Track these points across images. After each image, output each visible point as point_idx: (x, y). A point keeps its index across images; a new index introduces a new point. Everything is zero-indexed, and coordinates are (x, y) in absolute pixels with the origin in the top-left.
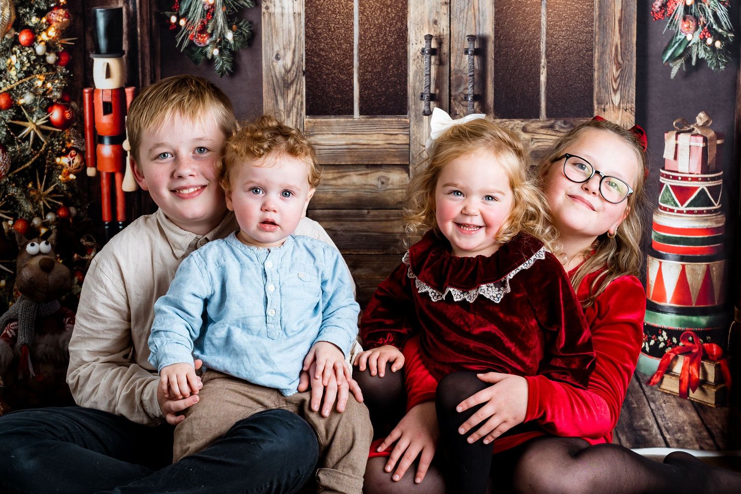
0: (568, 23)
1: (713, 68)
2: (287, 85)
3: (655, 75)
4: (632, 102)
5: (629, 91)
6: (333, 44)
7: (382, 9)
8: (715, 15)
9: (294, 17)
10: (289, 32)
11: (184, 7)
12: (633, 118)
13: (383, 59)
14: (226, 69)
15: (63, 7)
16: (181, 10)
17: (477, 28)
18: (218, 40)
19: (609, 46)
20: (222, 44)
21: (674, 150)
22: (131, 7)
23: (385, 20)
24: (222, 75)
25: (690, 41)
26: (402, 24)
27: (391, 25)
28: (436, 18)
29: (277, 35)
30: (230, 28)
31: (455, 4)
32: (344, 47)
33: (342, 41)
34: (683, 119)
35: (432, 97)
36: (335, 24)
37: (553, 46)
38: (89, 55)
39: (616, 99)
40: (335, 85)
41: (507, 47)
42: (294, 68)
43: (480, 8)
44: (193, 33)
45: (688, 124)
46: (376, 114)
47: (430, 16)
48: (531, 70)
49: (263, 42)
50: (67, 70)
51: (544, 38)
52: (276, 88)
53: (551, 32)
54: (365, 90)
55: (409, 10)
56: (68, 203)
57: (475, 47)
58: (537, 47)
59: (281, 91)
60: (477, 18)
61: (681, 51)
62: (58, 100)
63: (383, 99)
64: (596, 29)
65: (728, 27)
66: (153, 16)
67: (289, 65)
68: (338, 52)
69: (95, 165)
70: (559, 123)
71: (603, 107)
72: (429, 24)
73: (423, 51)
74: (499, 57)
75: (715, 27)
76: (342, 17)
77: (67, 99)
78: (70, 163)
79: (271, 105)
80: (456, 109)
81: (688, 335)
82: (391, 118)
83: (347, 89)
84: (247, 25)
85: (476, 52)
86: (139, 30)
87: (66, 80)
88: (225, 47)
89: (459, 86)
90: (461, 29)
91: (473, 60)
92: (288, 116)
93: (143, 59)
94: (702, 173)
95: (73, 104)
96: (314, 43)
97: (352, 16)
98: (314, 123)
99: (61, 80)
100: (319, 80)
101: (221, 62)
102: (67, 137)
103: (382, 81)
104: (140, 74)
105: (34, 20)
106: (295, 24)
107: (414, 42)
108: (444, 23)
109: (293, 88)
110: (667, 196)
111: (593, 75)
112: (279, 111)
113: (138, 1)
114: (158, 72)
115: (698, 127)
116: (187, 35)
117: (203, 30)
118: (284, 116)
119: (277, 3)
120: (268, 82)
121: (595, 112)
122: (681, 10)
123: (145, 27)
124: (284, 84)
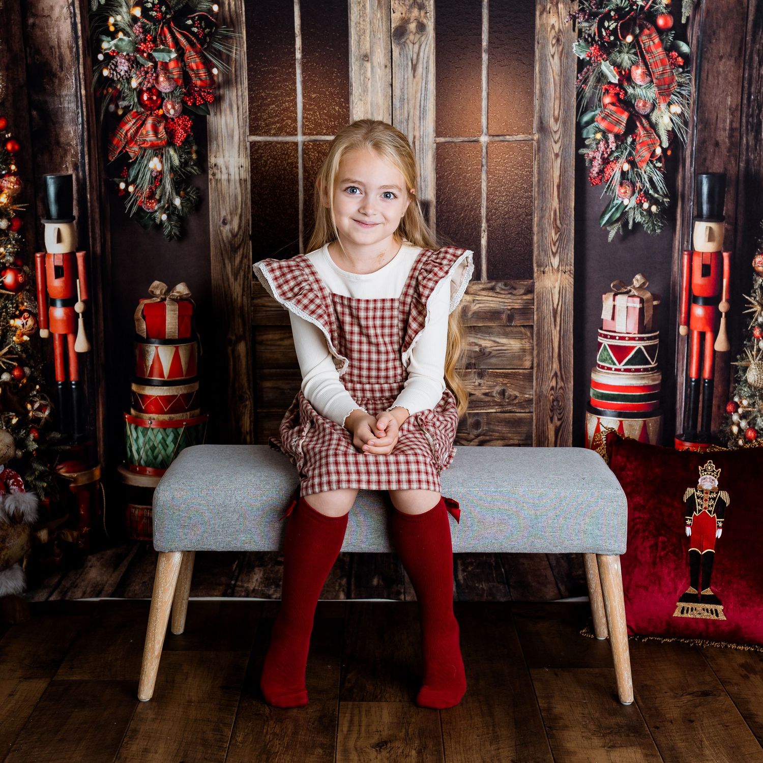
0: (508, 188)
1: (649, 232)
2: (234, 249)
3: (592, 240)
4: (571, 265)
5: (567, 254)
6: (278, 209)
8: (651, 180)
9: (240, 184)
10: (236, 198)
11: (133, 173)
12: (572, 280)
14: (175, 233)
15: (15, 174)
16: (129, 176)
18: (167, 205)
19: (548, 211)
20: (170, 209)
21: (612, 311)
22: (80, 174)
24: (171, 239)
25: (627, 206)
29: (224, 201)
30: (178, 194)
32: (289, 212)
33: (287, 207)
34: (620, 281)
36: (280, 190)
37: (493, 211)
38: (40, 221)
39: (555, 261)
41: (448, 212)
42: (241, 233)
43: (422, 174)
44: (142, 198)
45: (625, 286)
48: (472, 234)
49: (210, 208)
50: (19, 235)
51: (484, 203)
52: (224, 253)
53: (491, 197)
56: (22, 364)
58: (478, 212)
59: (228, 255)
61: (618, 215)
62: (11, 264)
64: (535, 193)
65: (663, 192)
66: (103, 183)
67: (236, 229)
68: (283, 217)
69: (47, 327)
70: (500, 285)
71: (542, 269)
74: (441, 221)
75: (651, 192)
76: (287, 184)
77: (19, 263)
78: (23, 325)
79: (218, 268)
84: (194, 191)
86: (88, 196)
87: (18, 245)
88: (173, 213)
92: (236, 279)
93: (93, 224)
94: (639, 333)
95: (26, 268)
96: (260, 208)
97: (297, 182)
99: (14, 245)
100: (265, 244)
101: (170, 227)
102: (20, 300)
104: (91, 239)
106: (241, 190)
109: (240, 252)
110: (605, 355)
111: (532, 239)
112: (227, 274)
113: (87, 168)
114: (108, 236)
115: (634, 288)
116: (136, 200)
117: (151, 195)
118: (232, 279)
119: (224, 170)
120: (216, 247)
121: (535, 275)
122: (618, 176)
123: (95, 193)
124: (231, 248)
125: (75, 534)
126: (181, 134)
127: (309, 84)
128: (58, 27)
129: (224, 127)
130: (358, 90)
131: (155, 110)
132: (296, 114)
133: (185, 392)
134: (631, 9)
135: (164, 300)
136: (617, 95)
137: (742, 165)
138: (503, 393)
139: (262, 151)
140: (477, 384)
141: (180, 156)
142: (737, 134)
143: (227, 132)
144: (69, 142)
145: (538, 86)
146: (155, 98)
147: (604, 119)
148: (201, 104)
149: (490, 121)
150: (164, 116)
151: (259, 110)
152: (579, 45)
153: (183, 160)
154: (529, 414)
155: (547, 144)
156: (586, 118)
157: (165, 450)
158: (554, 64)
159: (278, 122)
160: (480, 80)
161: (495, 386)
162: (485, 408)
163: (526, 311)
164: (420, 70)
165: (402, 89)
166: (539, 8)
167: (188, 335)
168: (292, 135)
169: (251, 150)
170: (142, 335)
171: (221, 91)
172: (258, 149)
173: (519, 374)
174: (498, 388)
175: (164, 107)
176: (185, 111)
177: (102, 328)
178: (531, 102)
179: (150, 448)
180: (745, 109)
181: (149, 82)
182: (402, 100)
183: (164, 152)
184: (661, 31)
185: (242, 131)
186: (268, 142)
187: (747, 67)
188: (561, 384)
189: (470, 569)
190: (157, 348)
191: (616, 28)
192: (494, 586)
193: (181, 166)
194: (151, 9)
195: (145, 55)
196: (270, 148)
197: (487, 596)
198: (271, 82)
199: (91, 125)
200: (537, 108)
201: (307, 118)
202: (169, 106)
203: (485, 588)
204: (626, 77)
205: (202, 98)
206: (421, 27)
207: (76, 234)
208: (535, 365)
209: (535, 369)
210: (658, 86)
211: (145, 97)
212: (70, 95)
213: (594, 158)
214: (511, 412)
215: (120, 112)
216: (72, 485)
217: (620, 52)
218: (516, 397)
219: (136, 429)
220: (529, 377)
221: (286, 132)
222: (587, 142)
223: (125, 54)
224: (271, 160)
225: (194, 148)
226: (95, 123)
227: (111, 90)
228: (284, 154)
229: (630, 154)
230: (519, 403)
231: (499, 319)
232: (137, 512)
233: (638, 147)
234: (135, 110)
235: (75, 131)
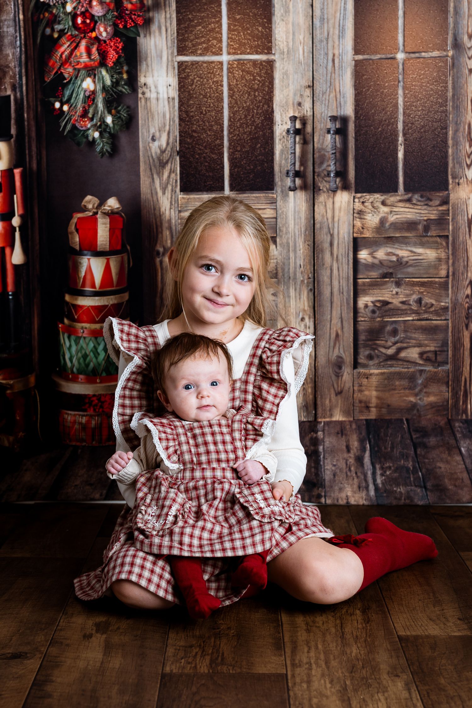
0: (423, 103)
2: (163, 164)
6: (204, 125)
7: (249, 92)
9: (169, 102)
10: (164, 115)
11: (67, 93)
13: (251, 139)
14: (107, 150)
16: (64, 96)
17: (339, 109)
18: (99, 124)
19: (462, 125)
20: (102, 127)
22: (18, 94)
23: (252, 103)
24: (102, 156)
26: (269, 107)
27: (258, 107)
28: (300, 100)
29: (153, 118)
30: (110, 112)
31: (318, 87)
32: (215, 128)
33: (213, 123)
35: (297, 174)
36: (206, 108)
37: (410, 125)
39: (470, 173)
40: (206, 164)
41: (366, 126)
42: (169, 149)
43: (341, 91)
44: (76, 117)
46: (245, 190)
47: (294, 99)
48: (389, 148)
49: (140, 125)
51: (401, 118)
52: (153, 168)
53: (408, 111)
54: (235, 168)
55: (274, 93)
57: (337, 127)
58: (395, 126)
59: (157, 170)
60: (338, 100)
63: (251, 176)
64: (450, 108)
66: (39, 103)
67: (164, 145)
68: (209, 133)
70: (416, 196)
71: (457, 181)
72: (294, 106)
73: (288, 131)
74: (360, 135)
76: (212, 101)
79: (147, 183)
80: (320, 184)
82: (259, 193)
83: (218, 167)
84: (125, 109)
85: (338, 132)
86: (26, 115)
88: (105, 130)
89: (322, 163)
90: (323, 110)
91: (335, 139)
92: (164, 193)
93: (30, 142)
96: (187, 125)
97: (222, 100)
98: (188, 199)
100: (192, 159)
101: (102, 144)
103: (250, 159)
104: (27, 156)
106: (170, 108)
107: (280, 123)
108: (307, 105)
109: (168, 168)
111: (447, 152)
112: (156, 189)
113: (24, 88)
114: (44, 153)
116: (70, 119)
117: (84, 114)
118: (160, 193)
119: (153, 89)
120: (145, 162)
121: (450, 187)
123: (31, 112)
124: (160, 163)
125: (11, 438)
126: (112, 55)
127: (234, 6)
129: (153, 48)
130: (280, 10)
131: (88, 33)
132: (221, 34)
133: (116, 302)
135: (96, 213)
138: (419, 301)
139: (189, 71)
140: (394, 292)
141: (112, 77)
143: (156, 52)
144: (8, 65)
145: (452, 5)
146: (88, 21)
148: (132, 27)
149: (406, 39)
150: (97, 38)
151: (186, 31)
153: (114, 80)
154: (445, 322)
155: (461, 60)
157: (97, 358)
159: (204, 42)
161: (412, 295)
162: (402, 316)
163: (442, 221)
165: (322, 9)
167: (119, 247)
168: (217, 55)
169: (178, 70)
170: (75, 247)
171: (151, 14)
172: (186, 68)
173: (435, 283)
174: (415, 297)
175: (97, 30)
176: (117, 33)
177: (38, 241)
178: (446, 19)
179: (82, 357)
181: (83, 6)
182: (322, 19)
183: (96, 72)
185: (170, 52)
186: (195, 61)
189: (388, 473)
190: (89, 259)
192: (411, 490)
193: (112, 86)
196: (196, 67)
197: (405, 500)
198: (198, 4)
199: (28, 48)
200: (451, 26)
201: (231, 38)
202: (102, 29)
203: (403, 492)
205: (133, 21)
207: (14, 152)
208: (451, 274)
209: (451, 278)
211: (79, 21)
212: (9, 20)
214: (427, 319)
215: (56, 35)
216: (8, 392)
218: (432, 305)
219: (69, 338)
220: (444, 286)
221: (211, 52)
224: (197, 79)
226: (32, 46)
227: (47, 15)
228: (209, 73)
230: (435, 311)
231: (416, 229)
232: (69, 418)
234: (69, 33)
235: (13, 54)
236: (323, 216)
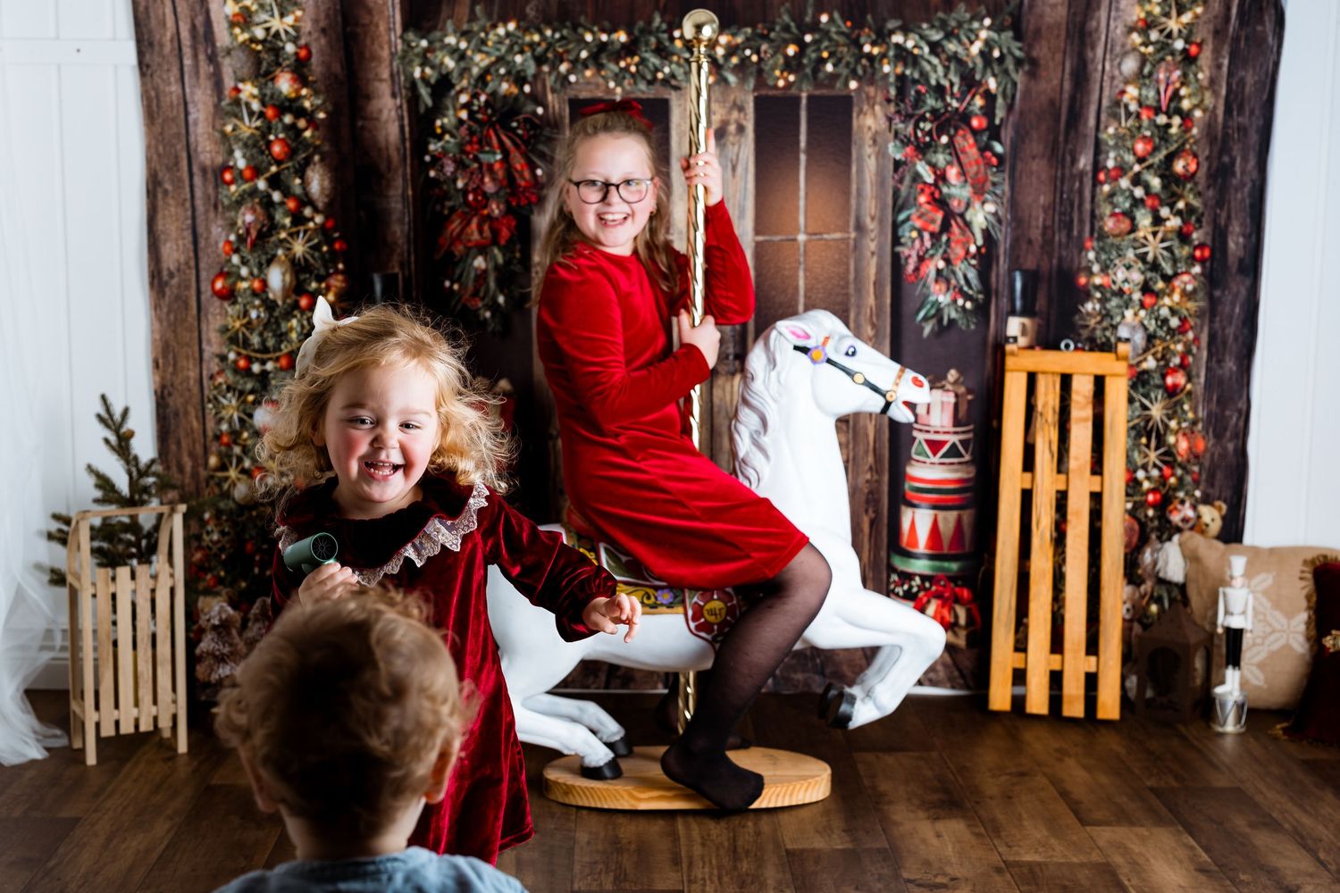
1: (964, 328)
3: (908, 335)
8: (966, 277)
11: (458, 271)
14: (498, 331)
15: (342, 272)
16: (454, 275)
18: (490, 303)
19: (864, 307)
20: (494, 306)
22: (407, 272)
24: (494, 336)
25: (942, 303)
30: (502, 292)
34: (938, 375)
44: (467, 296)
45: (941, 380)
51: (802, 300)
61: (933, 312)
64: (852, 290)
65: (977, 289)
66: (428, 282)
75: (966, 288)
81: (940, 580)
84: (517, 289)
88: (497, 310)
94: (954, 426)
101: (493, 324)
105: (314, 285)
110: (920, 449)
113: (413, 266)
115: (949, 383)
116: (460, 298)
117: (475, 293)
122: (933, 274)
126: (505, 233)
128: (386, 129)
131: (480, 210)
134: (947, 111)
136: (932, 194)
137: (1055, 261)
141: (504, 255)
142: (1049, 232)
144: (396, 242)
145: (854, 187)
146: (480, 198)
147: (920, 217)
148: (525, 204)
149: (807, 220)
150: (488, 216)
152: (895, 146)
153: (507, 259)
155: (864, 242)
156: (902, 217)
158: (871, 164)
160: (797, 181)
164: (740, 170)
166: (855, 110)
171: (543, 192)
175: (489, 208)
176: (509, 211)
178: (848, 201)
180: (1057, 208)
181: (474, 183)
183: (488, 251)
184: (975, 132)
187: (1060, 166)
188: (876, 477)
191: (931, 130)
193: (505, 265)
194: (477, 112)
195: (471, 156)
197: (802, 687)
199: (417, 224)
200: (854, 207)
202: (494, 206)
204: (941, 177)
205: (526, 198)
206: (741, 129)
208: (852, 458)
209: (851, 462)
210: (973, 186)
211: (471, 197)
212: (397, 196)
213: (909, 256)
215: (446, 212)
217: (935, 152)
222: (903, 240)
223: (451, 155)
225: (518, 247)
226: (421, 222)
227: (437, 191)
229: (945, 252)
233: (953, 245)
234: (460, 210)
235: (402, 231)
236: (721, 400)
